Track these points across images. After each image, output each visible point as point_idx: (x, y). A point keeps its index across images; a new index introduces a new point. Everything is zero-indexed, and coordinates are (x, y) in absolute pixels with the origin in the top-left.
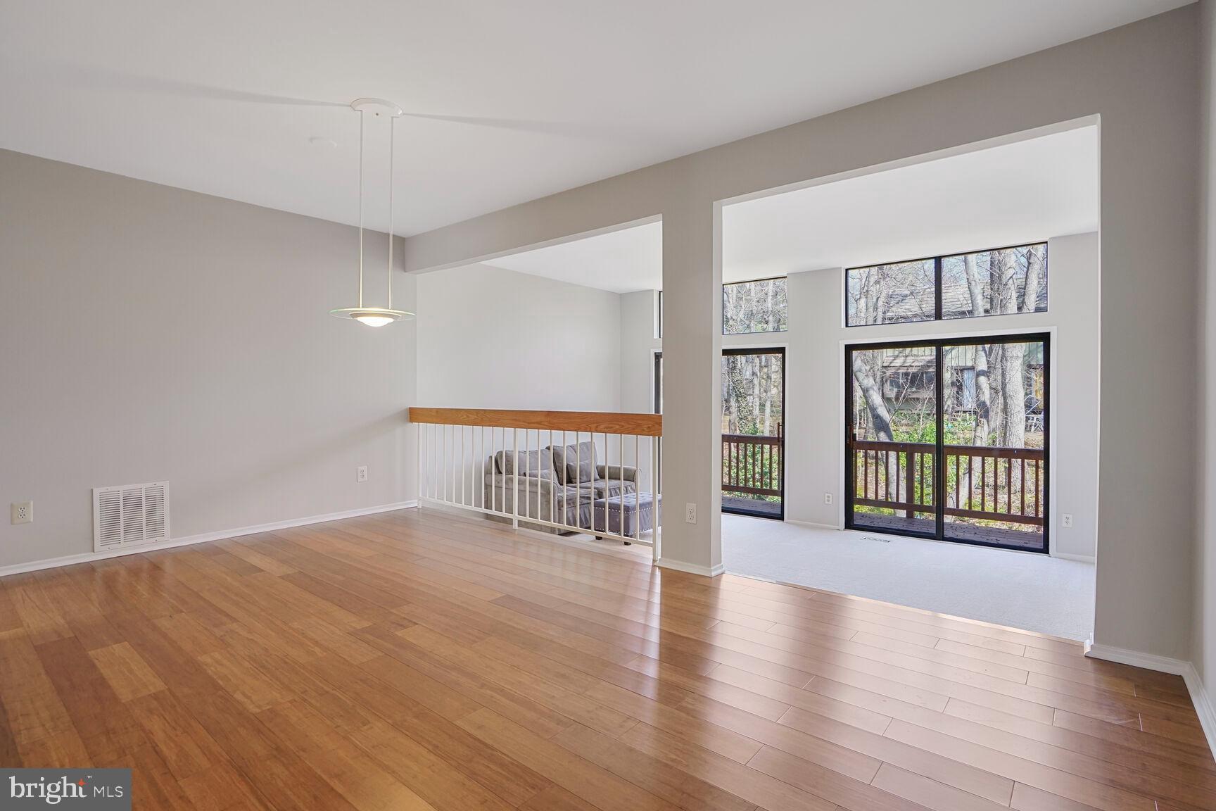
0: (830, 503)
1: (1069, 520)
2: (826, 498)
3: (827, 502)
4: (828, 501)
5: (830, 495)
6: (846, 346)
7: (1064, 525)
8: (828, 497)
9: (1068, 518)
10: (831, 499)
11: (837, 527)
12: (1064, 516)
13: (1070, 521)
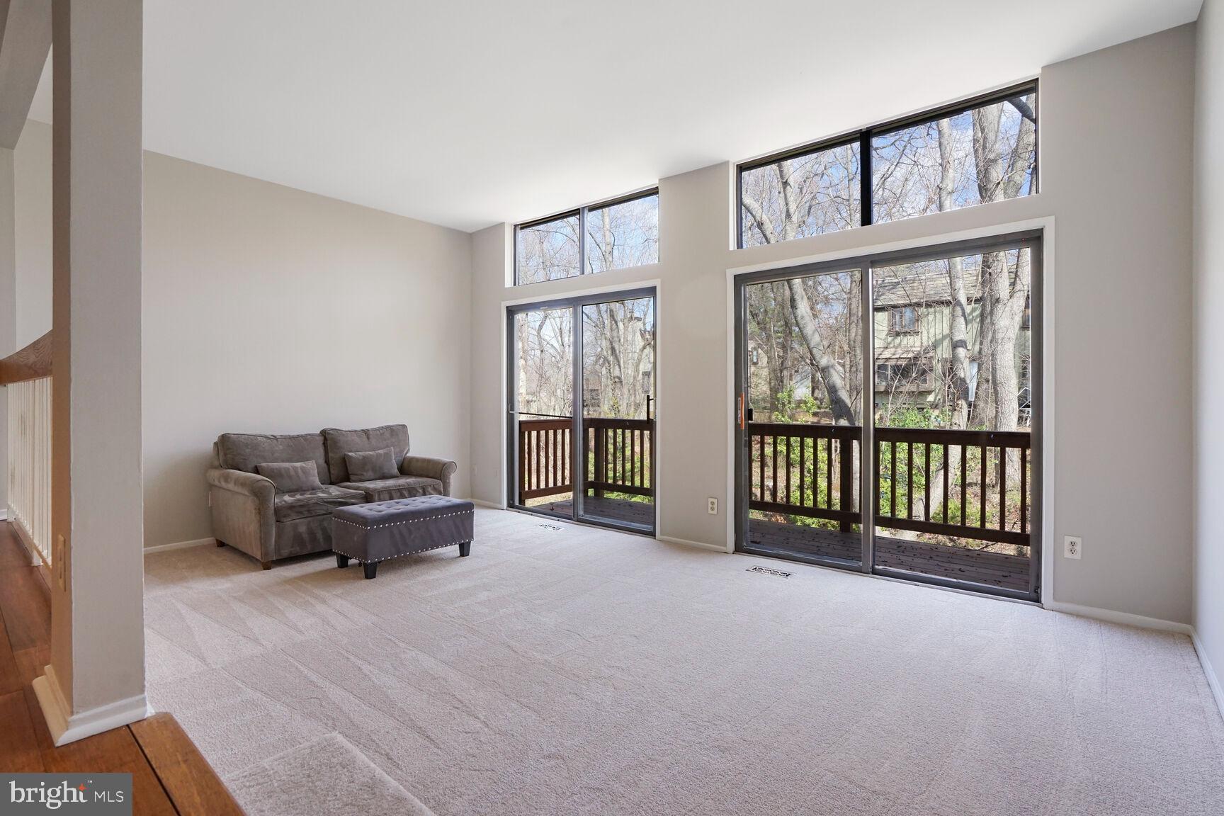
0: (715, 512)
1: (1075, 547)
2: (710, 506)
3: (710, 512)
4: (712, 509)
5: (715, 501)
6: (736, 277)
7: (1067, 554)
8: (712, 503)
9: (1073, 544)
10: (715, 506)
11: (723, 548)
12: (1068, 540)
13: (1078, 548)
